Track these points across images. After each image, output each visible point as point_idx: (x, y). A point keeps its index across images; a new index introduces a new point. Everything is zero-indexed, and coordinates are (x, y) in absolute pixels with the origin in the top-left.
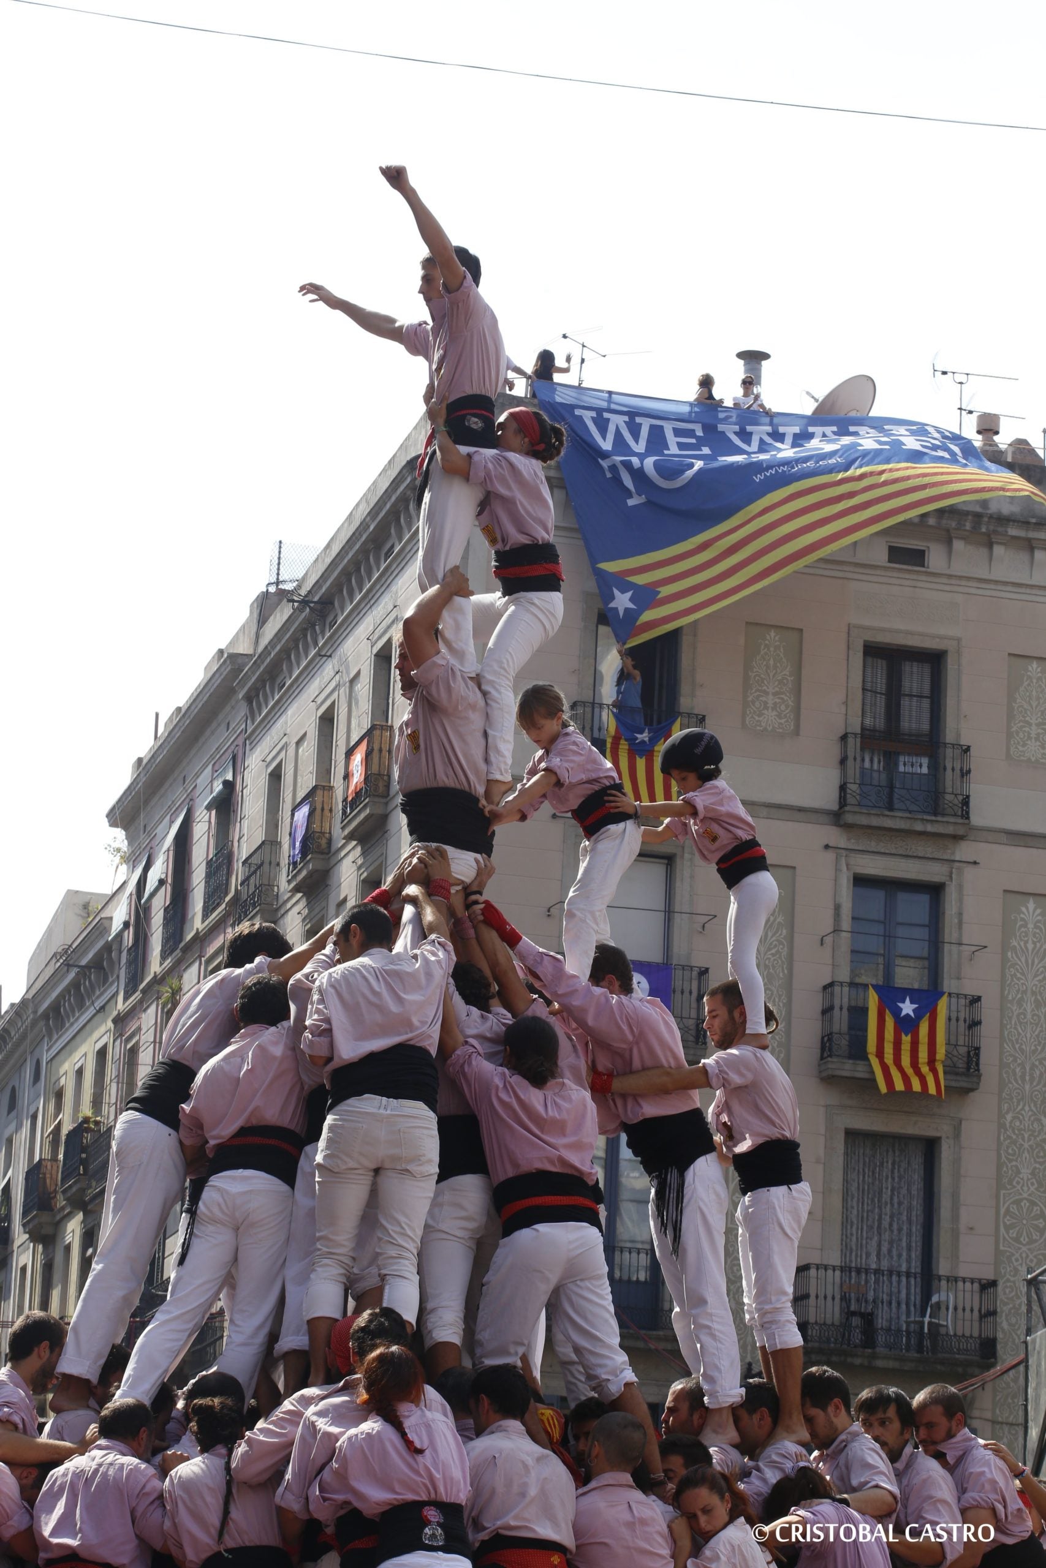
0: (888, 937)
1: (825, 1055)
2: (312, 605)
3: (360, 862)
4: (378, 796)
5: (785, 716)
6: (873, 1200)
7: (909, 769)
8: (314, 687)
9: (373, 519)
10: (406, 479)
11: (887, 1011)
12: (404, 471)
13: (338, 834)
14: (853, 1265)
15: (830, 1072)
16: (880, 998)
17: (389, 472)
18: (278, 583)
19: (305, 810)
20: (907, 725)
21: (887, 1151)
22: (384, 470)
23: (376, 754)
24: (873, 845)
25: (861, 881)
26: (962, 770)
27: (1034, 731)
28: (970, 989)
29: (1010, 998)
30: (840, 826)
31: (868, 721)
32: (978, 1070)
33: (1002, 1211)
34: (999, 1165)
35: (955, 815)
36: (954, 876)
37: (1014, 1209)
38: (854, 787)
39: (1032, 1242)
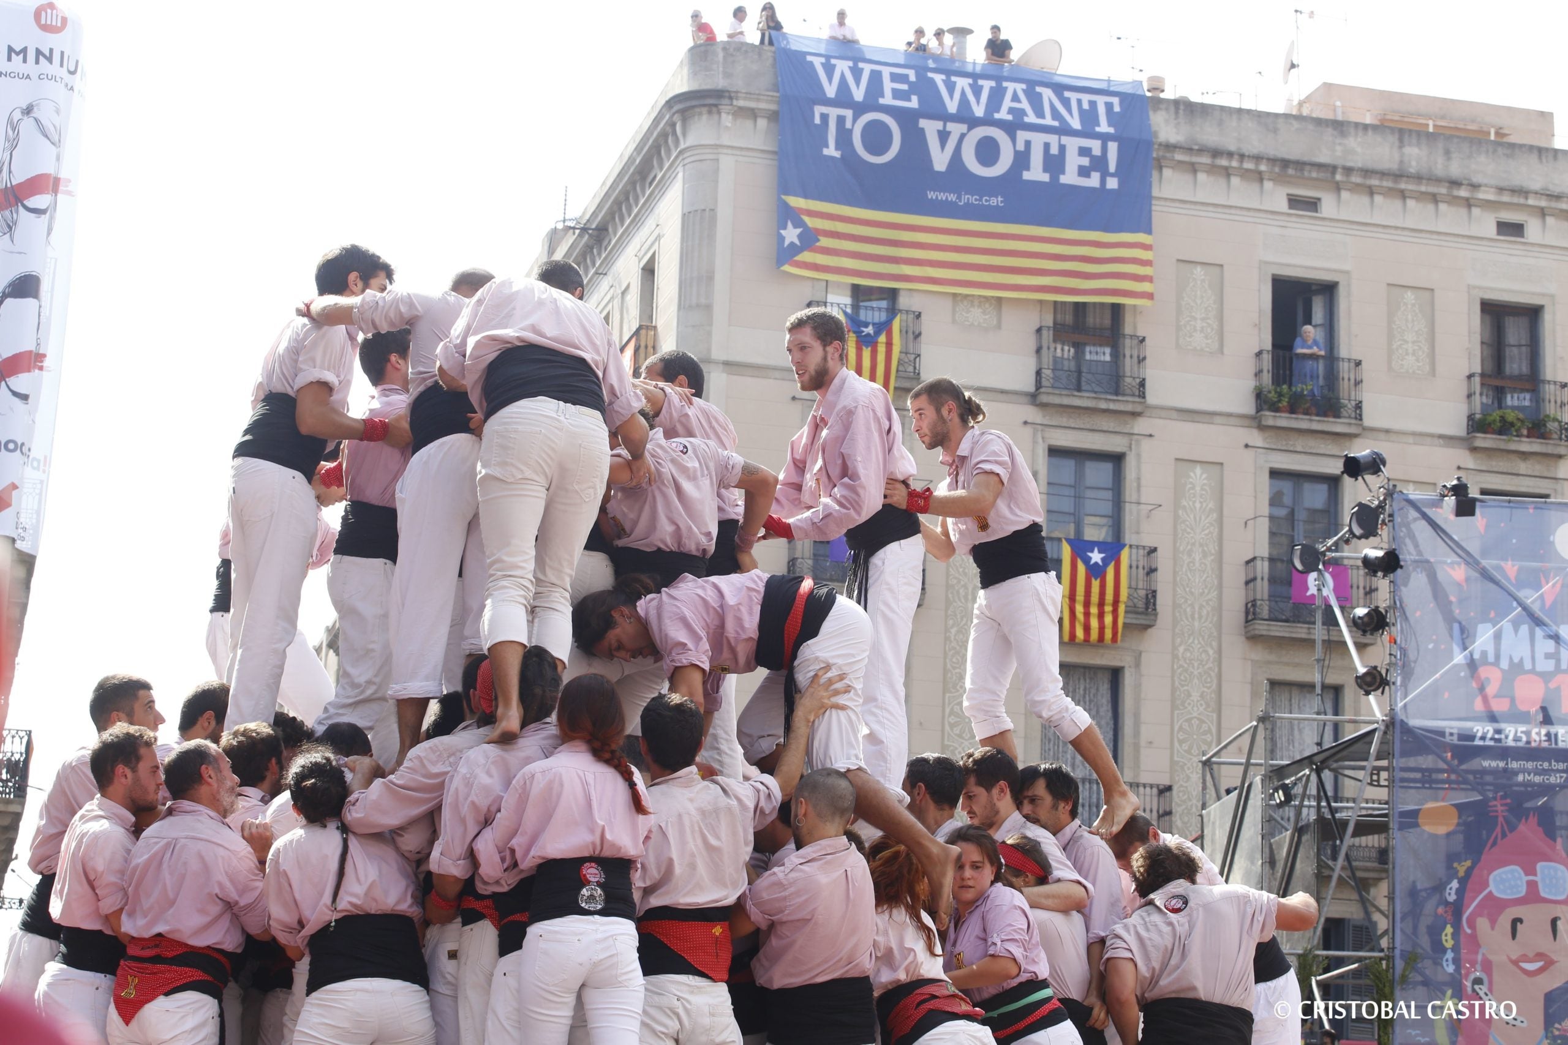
0: (1078, 498)
2: (590, 232)
5: (989, 313)
7: (1094, 357)
9: (639, 154)
10: (665, 116)
11: (1078, 560)
12: (664, 110)
16: (1072, 550)
17: (651, 116)
18: (564, 220)
20: (1092, 320)
22: (649, 114)
23: (643, 350)
24: (1064, 421)
25: (1054, 452)
26: (1138, 357)
27: (1199, 324)
28: (1148, 541)
29: (1181, 549)
30: (1037, 405)
31: (1059, 316)
32: (1155, 609)
33: (1176, 728)
34: (1174, 690)
35: (1133, 395)
36: (1133, 447)
37: (1186, 726)
38: (1048, 372)
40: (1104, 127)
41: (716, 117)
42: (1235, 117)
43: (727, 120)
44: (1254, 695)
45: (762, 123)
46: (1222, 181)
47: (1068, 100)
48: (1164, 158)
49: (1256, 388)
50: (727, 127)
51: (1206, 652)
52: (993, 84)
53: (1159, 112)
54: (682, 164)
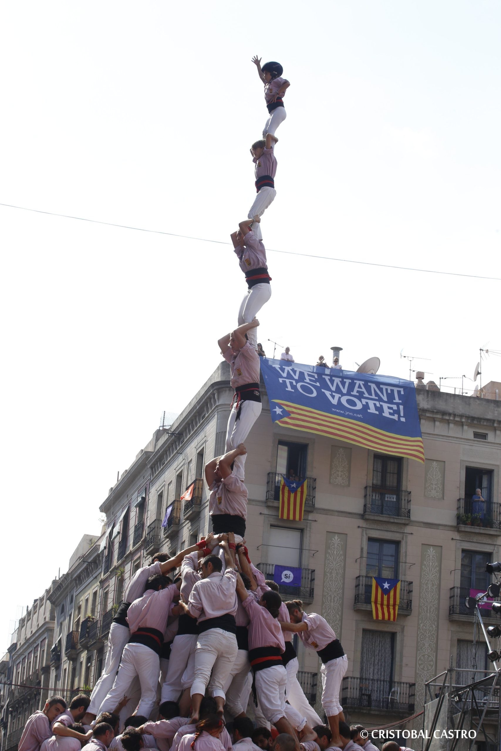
0: (380, 560)
1: (356, 602)
2: (175, 435)
3: (190, 528)
4: (197, 504)
5: (345, 479)
6: (372, 654)
7: (389, 499)
8: (175, 465)
9: (198, 405)
10: (210, 390)
11: (379, 586)
12: (210, 388)
13: (182, 518)
14: (364, 677)
15: (358, 608)
16: (376, 582)
17: (204, 388)
18: (163, 426)
19: (170, 509)
20: (388, 483)
21: (378, 637)
22: (203, 387)
23: (197, 489)
24: (375, 526)
25: (371, 540)
26: (408, 500)
27: (434, 487)
28: (409, 579)
29: (423, 582)
30: (364, 519)
31: (374, 481)
32: (411, 608)
33: (418, 659)
34: (417, 642)
35: (405, 516)
36: (404, 538)
37: (422, 658)
38: (369, 506)
39: (428, 670)
40: (397, 400)
42: (452, 398)
44: (452, 646)
46: (446, 425)
47: (382, 388)
48: (422, 415)
49: (457, 514)
51: (432, 626)
52: (350, 381)
53: (420, 395)
54: (217, 412)
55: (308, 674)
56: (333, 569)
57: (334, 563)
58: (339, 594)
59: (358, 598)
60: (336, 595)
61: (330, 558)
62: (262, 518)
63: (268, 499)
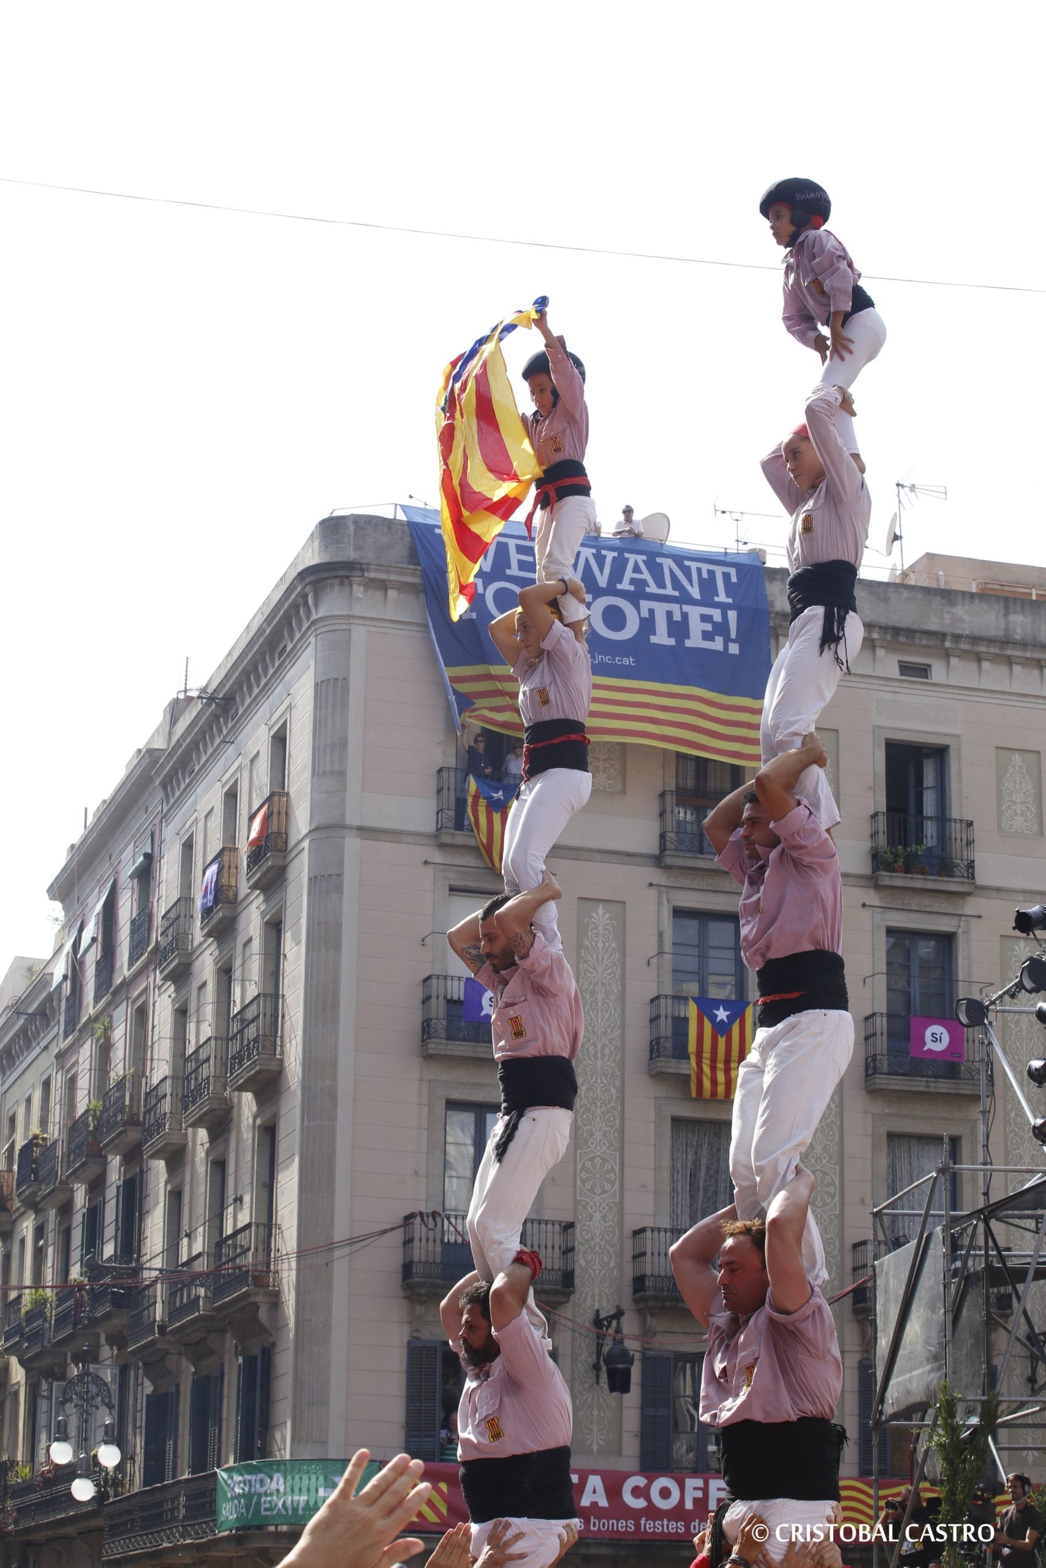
0: (702, 958)
1: (654, 1056)
2: (217, 701)
3: (263, 907)
4: (278, 851)
5: (614, 778)
8: (218, 771)
9: (269, 625)
10: (297, 588)
11: (705, 1018)
12: (296, 582)
13: (244, 888)
15: (659, 1070)
16: (698, 1008)
17: (281, 587)
18: (185, 691)
19: (214, 868)
20: (712, 784)
21: (705, 1134)
22: (277, 586)
23: (275, 816)
24: (688, 883)
25: (679, 913)
30: (661, 868)
31: (681, 781)
38: (672, 835)
39: (825, 1204)
40: (722, 597)
41: (347, 589)
43: (358, 591)
44: (875, 1148)
45: (392, 594)
47: (689, 569)
48: (781, 626)
49: (872, 849)
50: (358, 598)
52: (615, 554)
53: (775, 583)
54: (313, 635)
55: (553, 1225)
56: (596, 984)
57: (600, 970)
58: (614, 1039)
59: (658, 1047)
60: (607, 1043)
61: (590, 959)
62: (429, 871)
63: (441, 828)
